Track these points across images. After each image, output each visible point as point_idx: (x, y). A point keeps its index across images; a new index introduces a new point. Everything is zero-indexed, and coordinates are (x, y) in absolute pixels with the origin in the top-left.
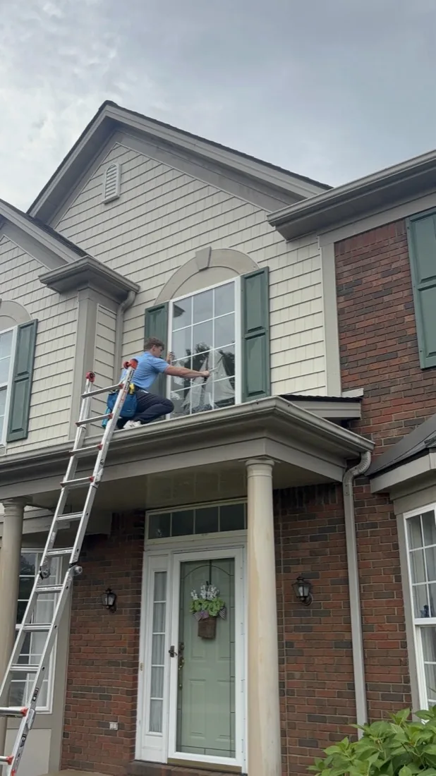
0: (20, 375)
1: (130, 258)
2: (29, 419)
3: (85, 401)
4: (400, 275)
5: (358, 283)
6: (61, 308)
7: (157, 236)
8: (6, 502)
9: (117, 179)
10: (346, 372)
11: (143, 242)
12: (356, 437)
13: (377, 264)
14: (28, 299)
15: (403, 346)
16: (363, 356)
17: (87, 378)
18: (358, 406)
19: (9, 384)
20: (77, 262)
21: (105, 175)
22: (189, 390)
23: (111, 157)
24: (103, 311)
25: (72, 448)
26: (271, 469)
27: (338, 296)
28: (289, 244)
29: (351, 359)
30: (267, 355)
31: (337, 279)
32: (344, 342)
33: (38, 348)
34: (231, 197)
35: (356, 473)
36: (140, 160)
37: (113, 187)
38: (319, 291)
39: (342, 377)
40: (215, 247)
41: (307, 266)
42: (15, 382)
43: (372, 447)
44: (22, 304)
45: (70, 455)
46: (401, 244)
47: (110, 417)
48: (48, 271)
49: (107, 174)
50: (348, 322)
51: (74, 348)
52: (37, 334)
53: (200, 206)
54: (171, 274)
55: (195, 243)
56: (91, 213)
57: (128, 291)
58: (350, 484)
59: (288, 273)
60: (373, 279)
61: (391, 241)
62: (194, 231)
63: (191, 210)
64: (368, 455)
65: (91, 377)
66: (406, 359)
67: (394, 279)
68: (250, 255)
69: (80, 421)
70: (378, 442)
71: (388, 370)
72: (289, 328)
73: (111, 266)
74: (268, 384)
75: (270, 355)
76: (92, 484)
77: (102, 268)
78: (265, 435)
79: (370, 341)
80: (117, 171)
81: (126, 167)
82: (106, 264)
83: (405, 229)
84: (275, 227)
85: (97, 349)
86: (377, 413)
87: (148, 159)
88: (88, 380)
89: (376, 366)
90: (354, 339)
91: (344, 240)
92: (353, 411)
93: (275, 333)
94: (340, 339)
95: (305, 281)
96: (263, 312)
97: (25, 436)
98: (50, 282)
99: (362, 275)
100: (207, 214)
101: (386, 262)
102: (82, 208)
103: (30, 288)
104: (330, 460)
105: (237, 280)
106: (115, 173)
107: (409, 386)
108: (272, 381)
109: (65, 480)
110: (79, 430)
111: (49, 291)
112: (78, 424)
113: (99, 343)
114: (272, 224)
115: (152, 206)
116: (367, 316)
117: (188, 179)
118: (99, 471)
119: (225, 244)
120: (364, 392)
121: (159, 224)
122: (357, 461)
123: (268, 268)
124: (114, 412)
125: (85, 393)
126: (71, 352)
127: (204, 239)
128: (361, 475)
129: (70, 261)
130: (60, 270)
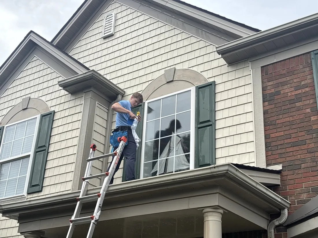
0: (39, 147)
1: (119, 73)
2: (44, 178)
3: (89, 164)
4: (307, 89)
5: (278, 93)
6: (72, 104)
7: (138, 60)
8: (26, 234)
9: (113, 23)
10: (270, 153)
11: (129, 63)
12: (279, 197)
13: (292, 81)
14: (48, 97)
15: (310, 137)
16: (282, 142)
17: (91, 148)
18: (278, 177)
19: (32, 153)
20: (86, 73)
21: (105, 20)
22: (157, 161)
23: (110, 8)
24: (100, 107)
25: (79, 196)
26: (221, 216)
27: (264, 102)
28: (229, 67)
29: (274, 144)
30: (213, 140)
31: (263, 91)
32: (268, 132)
33: (53, 130)
34: (190, 36)
35: (277, 223)
36: (129, 11)
37: (110, 28)
38: (250, 98)
39: (266, 156)
40: (178, 67)
41: (242, 82)
42: (36, 152)
43: (288, 206)
44: (44, 100)
45: (76, 200)
46: (308, 69)
47: (107, 175)
48: (63, 79)
49: (106, 19)
50: (271, 119)
51: (79, 130)
52: (53, 121)
53: (169, 41)
54: (147, 84)
55: (165, 65)
56: (94, 44)
57: (117, 94)
58: (273, 231)
59: (228, 86)
60: (288, 91)
61: (301, 67)
62: (164, 58)
63: (163, 44)
64: (286, 211)
65: (94, 147)
66: (312, 146)
67: (303, 91)
68: (202, 73)
69: (85, 177)
70: (293, 202)
71: (300, 152)
72: (229, 122)
73: (108, 77)
74: (214, 159)
75: (215, 139)
76: (93, 221)
77: (102, 78)
78: (218, 191)
79: (286, 133)
80: (113, 18)
81: (119, 16)
82: (105, 76)
83: (311, 59)
84: (221, 55)
85: (95, 132)
86: (292, 182)
87: (134, 11)
88: (91, 149)
89: (291, 149)
90: (275, 131)
91: (268, 65)
92: (275, 180)
93: (219, 125)
94: (265, 130)
95: (240, 91)
96: (211, 111)
97: (40, 190)
98: (65, 86)
99: (280, 88)
100: (173, 47)
101: (298, 80)
102: (88, 40)
103: (51, 90)
104: (259, 213)
105: (193, 90)
106: (112, 19)
107: (315, 164)
108: (216, 158)
109: (73, 218)
110: (84, 183)
111: (64, 92)
112: (84, 179)
113: (96, 127)
114: (219, 53)
115: (135, 40)
116: (284, 116)
117: (161, 24)
118: (98, 212)
119: (186, 66)
120: (282, 167)
121: (140, 52)
122: (278, 215)
123: (215, 82)
124: (110, 171)
125: (89, 158)
126: (77, 133)
127: (171, 63)
128: (280, 225)
129: (80, 73)
130: (72, 78)
